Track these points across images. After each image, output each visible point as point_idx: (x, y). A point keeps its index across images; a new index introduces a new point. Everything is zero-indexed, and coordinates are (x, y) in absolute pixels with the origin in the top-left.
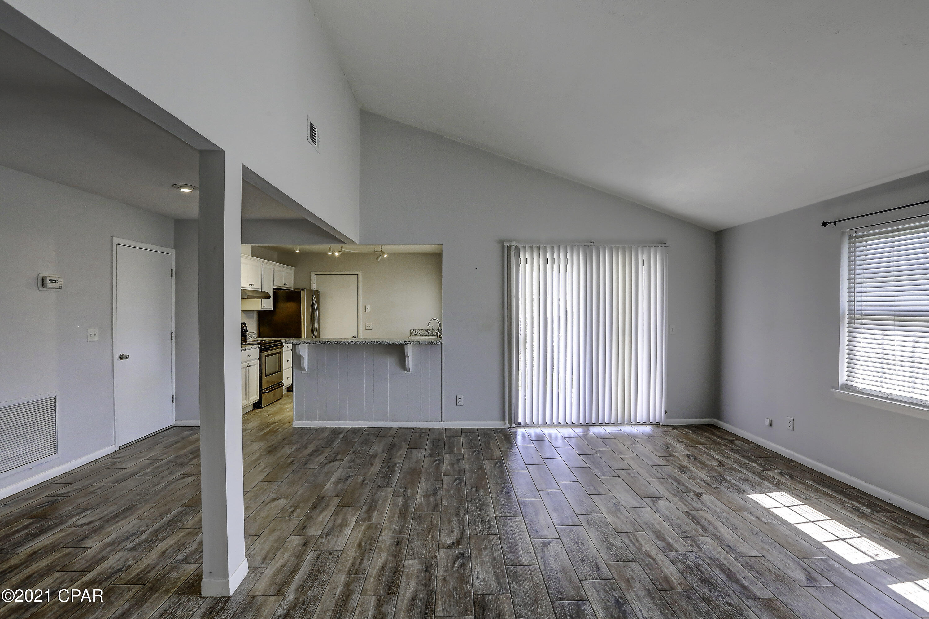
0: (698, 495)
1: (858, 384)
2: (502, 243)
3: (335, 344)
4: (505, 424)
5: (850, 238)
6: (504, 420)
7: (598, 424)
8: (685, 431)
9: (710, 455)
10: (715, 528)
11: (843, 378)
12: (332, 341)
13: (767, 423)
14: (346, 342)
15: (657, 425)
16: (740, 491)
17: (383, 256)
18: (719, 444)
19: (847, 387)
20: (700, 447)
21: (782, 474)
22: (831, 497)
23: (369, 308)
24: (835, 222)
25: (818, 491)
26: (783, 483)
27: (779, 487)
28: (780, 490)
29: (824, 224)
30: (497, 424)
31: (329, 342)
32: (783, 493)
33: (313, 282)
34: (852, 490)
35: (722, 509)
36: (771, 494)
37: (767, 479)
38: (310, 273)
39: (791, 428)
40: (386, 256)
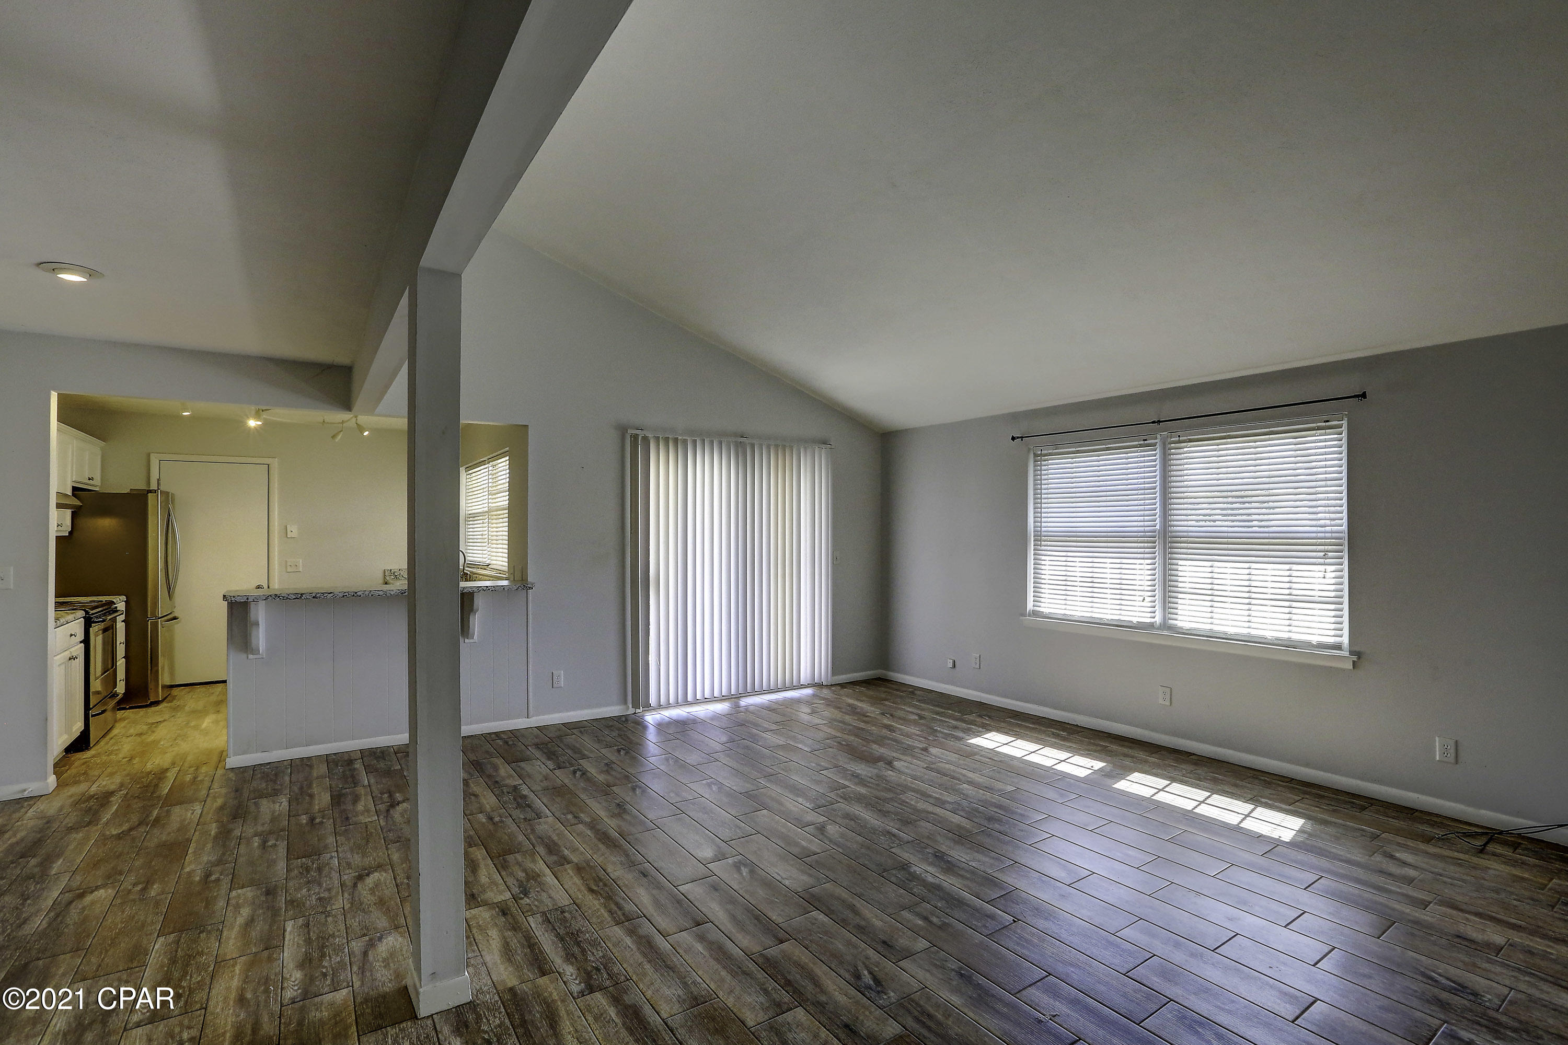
0: (925, 750)
1: (1045, 608)
2: (622, 430)
3: (343, 596)
4: (628, 708)
5: (1036, 455)
6: (625, 702)
7: (754, 693)
8: (857, 689)
9: (904, 710)
10: (964, 776)
11: (1030, 606)
12: (336, 592)
13: (951, 665)
14: (367, 593)
15: (820, 686)
16: (959, 739)
17: (362, 433)
18: (901, 697)
19: (1035, 613)
20: (887, 703)
21: (981, 716)
22: (1033, 729)
23: (293, 531)
24: (1022, 437)
25: (1019, 726)
26: (990, 725)
27: (988, 729)
28: (991, 731)
29: (1013, 438)
30: (614, 710)
31: (332, 595)
32: (993, 733)
33: (154, 475)
34: (1043, 720)
35: (956, 758)
36: (985, 736)
37: (972, 723)
38: (149, 455)
39: (978, 666)
40: (366, 433)
